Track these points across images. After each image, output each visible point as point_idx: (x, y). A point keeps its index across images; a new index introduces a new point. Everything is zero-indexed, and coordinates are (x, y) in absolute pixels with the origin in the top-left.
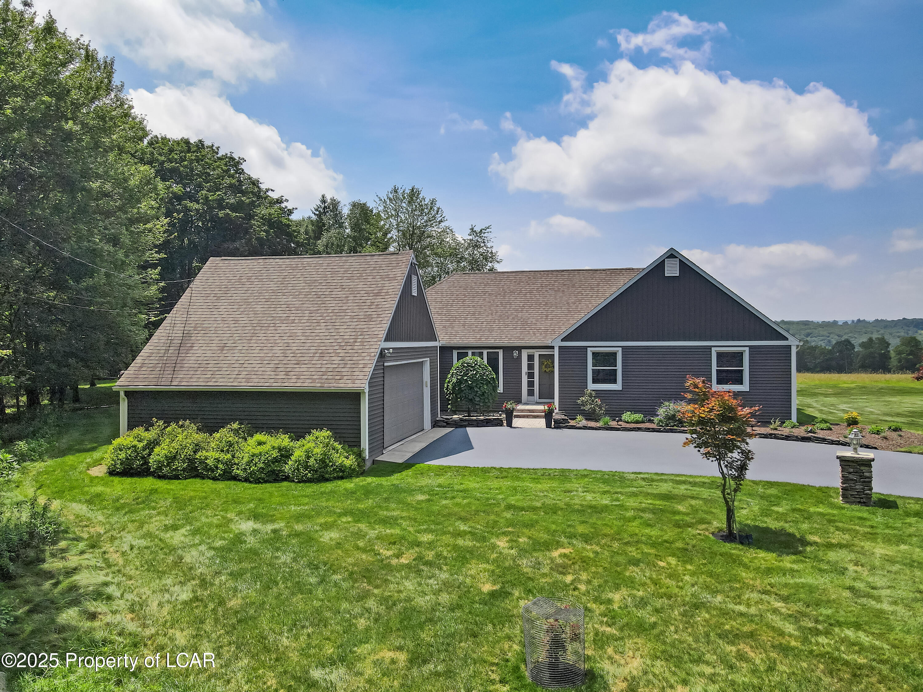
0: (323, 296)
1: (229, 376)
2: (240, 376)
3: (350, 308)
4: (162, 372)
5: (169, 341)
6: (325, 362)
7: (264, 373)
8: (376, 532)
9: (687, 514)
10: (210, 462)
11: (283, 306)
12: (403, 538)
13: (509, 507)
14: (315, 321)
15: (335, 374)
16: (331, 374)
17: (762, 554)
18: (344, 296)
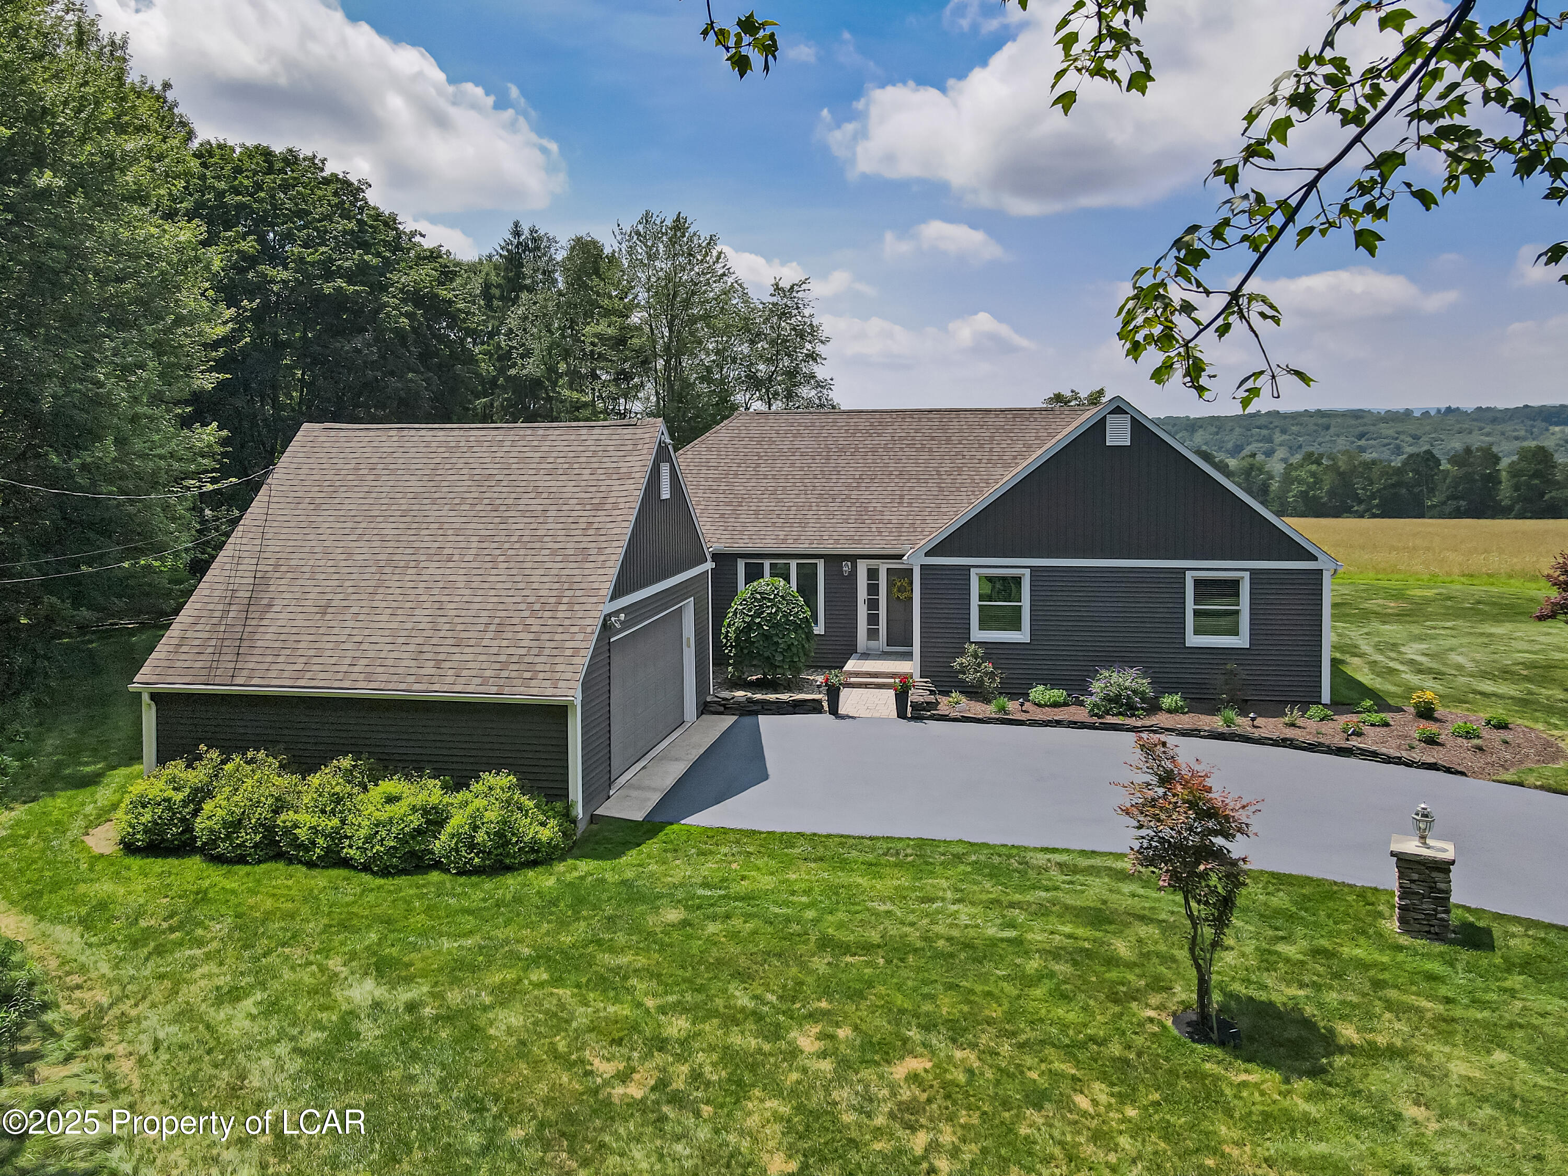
0: (503, 508)
1: (336, 668)
2: (356, 669)
3: (551, 532)
4: (216, 658)
5: (229, 593)
6: (505, 643)
7: (398, 663)
8: (590, 1010)
9: (1130, 966)
10: (302, 834)
11: (432, 526)
12: (635, 1028)
13: (825, 943)
14: (488, 558)
15: (523, 667)
16: (515, 667)
17: (1255, 1075)
18: (540, 508)
